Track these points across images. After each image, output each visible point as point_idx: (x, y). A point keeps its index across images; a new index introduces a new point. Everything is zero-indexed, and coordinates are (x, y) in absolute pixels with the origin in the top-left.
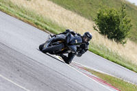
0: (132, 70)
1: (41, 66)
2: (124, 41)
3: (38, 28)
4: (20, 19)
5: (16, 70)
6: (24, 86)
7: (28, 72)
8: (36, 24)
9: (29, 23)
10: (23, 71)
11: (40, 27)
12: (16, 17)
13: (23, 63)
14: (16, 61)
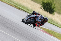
0: (58, 26)
1: (17, 25)
2: (54, 13)
4: (8, 4)
5: (6, 27)
8: (15, 6)
9: (12, 6)
10: (9, 28)
11: (17, 8)
12: (6, 3)
14: (6, 23)
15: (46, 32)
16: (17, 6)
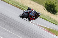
3: (21, 9)
4: (13, 5)
5: (11, 26)
6: (15, 33)
7: (16, 27)
8: (20, 7)
9: (17, 7)
10: (14, 27)
12: (11, 5)
13: (14, 24)
14: (11, 23)
15: (49, 31)
16: (22, 7)
